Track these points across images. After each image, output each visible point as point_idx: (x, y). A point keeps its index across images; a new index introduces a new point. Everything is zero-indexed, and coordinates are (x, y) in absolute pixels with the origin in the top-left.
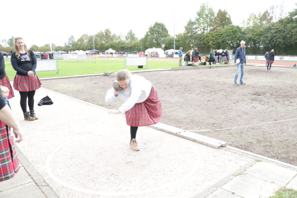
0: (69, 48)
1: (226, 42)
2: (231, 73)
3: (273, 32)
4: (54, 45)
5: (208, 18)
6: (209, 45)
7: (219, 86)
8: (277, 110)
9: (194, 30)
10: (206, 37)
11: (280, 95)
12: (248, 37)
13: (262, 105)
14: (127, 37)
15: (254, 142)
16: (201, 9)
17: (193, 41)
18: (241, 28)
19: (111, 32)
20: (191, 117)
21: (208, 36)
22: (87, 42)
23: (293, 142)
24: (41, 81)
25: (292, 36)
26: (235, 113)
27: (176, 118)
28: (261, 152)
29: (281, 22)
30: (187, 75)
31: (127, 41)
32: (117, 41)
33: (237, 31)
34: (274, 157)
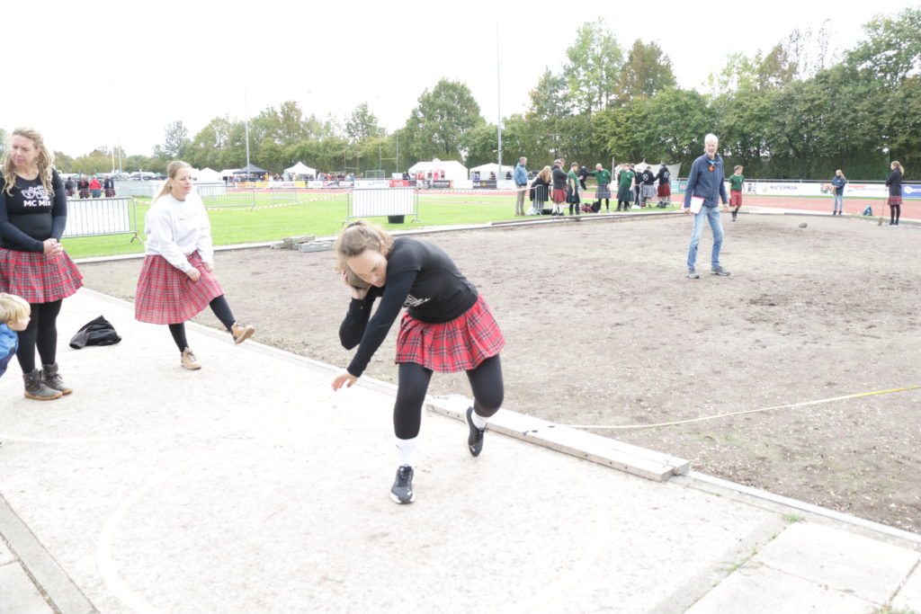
1: (659, 140)
2: (677, 235)
3: (799, 109)
4: (122, 151)
5: (602, 69)
6: (605, 151)
7: (644, 277)
8: (831, 353)
9: (559, 104)
10: (598, 125)
11: (834, 304)
12: (726, 125)
13: (784, 335)
14: (351, 125)
15: (773, 454)
16: (580, 38)
17: (557, 138)
18: (704, 97)
19: (303, 110)
20: (565, 379)
21: (603, 121)
22: (226, 144)
23: (892, 453)
24: (80, 268)
25: (857, 123)
26: (703, 364)
27: (520, 381)
28: (796, 489)
29: (823, 79)
30: (543, 245)
31: (351, 141)
32: (320, 140)
33: (692, 107)
34: (840, 504)
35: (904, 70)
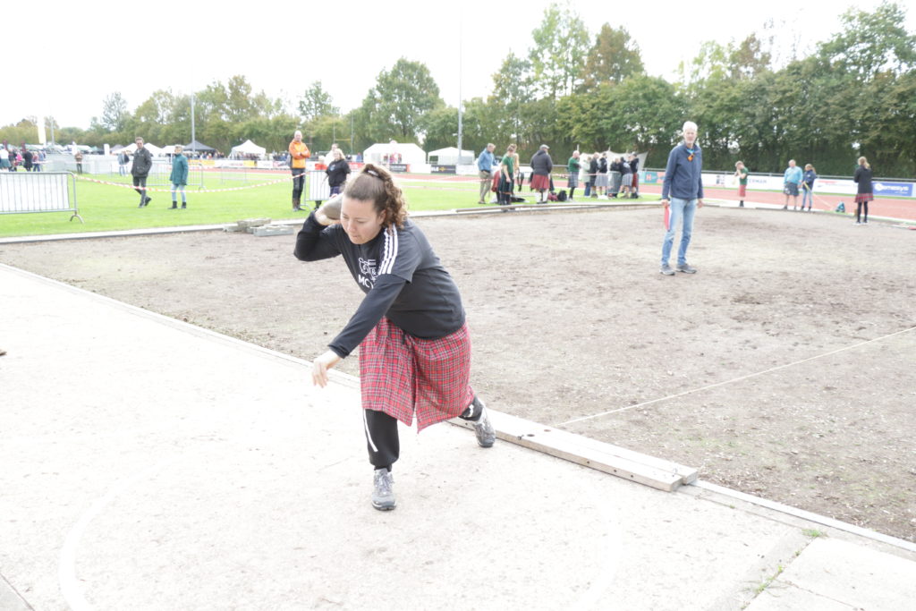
0: (106, 136)
1: (625, 128)
3: (769, 100)
4: (54, 122)
5: (567, 50)
6: (569, 138)
9: (521, 88)
10: (562, 111)
12: (695, 115)
14: (304, 102)
16: (546, 20)
17: (520, 123)
18: (675, 84)
19: (252, 86)
21: (569, 106)
22: (169, 119)
25: (828, 116)
29: (795, 71)
31: (303, 119)
32: (271, 118)
33: (659, 95)
34: (859, 518)
35: (878, 63)
